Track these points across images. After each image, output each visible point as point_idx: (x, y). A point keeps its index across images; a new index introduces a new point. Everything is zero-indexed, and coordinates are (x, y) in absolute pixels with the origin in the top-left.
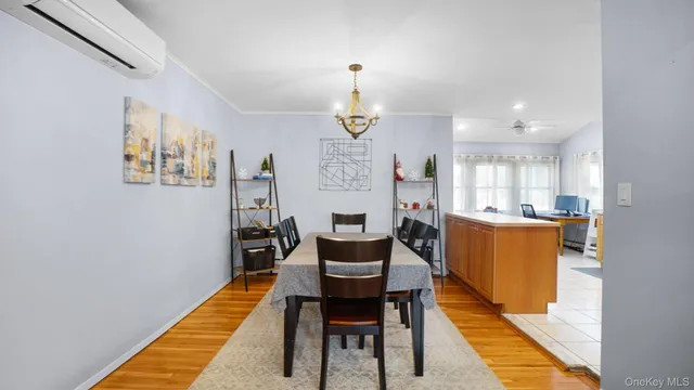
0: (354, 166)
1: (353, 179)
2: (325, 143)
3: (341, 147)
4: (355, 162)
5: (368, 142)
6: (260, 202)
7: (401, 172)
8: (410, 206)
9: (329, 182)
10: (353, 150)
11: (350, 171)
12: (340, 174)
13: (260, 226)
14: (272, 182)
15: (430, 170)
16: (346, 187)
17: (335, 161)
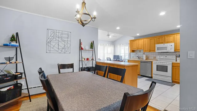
0: (63, 43)
1: (63, 48)
2: (50, 31)
3: (57, 34)
4: (64, 41)
5: (69, 33)
6: (9, 59)
7: (82, 46)
8: (86, 59)
9: (52, 49)
10: (63, 36)
11: (61, 45)
12: (57, 46)
13: (9, 73)
14: (18, 48)
15: (92, 46)
16: (60, 51)
17: (55, 40)
